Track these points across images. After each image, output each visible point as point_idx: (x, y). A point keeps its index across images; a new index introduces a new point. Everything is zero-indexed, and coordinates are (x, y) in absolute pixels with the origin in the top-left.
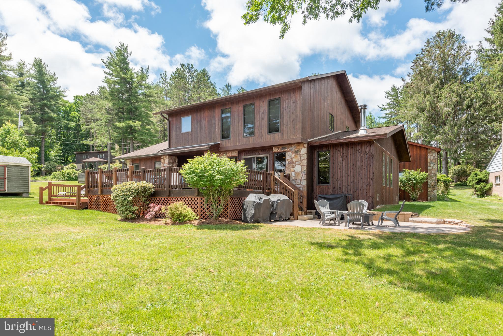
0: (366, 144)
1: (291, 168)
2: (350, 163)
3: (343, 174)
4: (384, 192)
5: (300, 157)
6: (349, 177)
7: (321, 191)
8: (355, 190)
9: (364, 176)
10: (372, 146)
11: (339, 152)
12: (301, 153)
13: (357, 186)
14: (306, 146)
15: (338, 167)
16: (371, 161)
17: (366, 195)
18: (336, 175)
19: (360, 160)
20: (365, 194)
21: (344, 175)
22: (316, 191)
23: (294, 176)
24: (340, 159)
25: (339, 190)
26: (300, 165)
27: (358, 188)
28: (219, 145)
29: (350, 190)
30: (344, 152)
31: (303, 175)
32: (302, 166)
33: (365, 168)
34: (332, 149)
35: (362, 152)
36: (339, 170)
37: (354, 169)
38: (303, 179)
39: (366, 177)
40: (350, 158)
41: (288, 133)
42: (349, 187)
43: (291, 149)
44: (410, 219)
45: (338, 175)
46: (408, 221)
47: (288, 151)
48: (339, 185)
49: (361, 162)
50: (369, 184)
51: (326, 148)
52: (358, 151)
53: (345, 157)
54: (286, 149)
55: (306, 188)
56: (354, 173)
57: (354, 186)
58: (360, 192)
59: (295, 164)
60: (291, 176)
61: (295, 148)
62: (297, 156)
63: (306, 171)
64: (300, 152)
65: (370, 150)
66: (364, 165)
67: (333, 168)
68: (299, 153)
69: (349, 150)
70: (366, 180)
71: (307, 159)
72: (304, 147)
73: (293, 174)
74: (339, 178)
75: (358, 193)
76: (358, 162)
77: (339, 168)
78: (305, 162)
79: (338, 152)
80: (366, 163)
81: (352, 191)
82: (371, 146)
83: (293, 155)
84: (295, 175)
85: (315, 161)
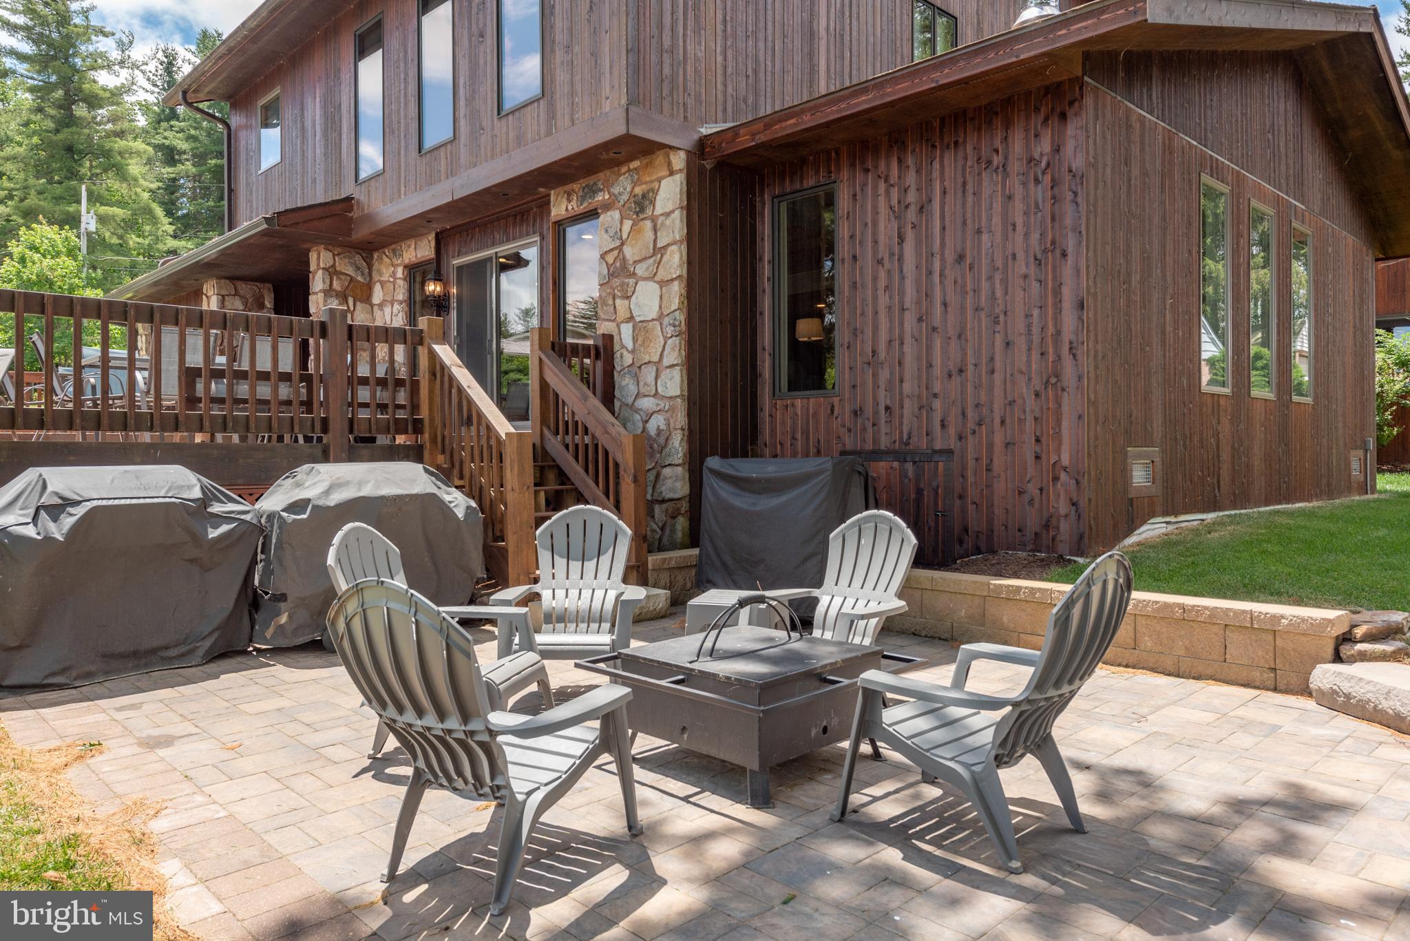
0: (1037, 110)
1: (618, 302)
2: (943, 245)
3: (902, 324)
4: (1226, 428)
5: (655, 230)
6: (938, 343)
7: (794, 431)
8: (971, 425)
9: (1020, 326)
10: (1070, 113)
11: (882, 186)
12: (658, 211)
13: (983, 398)
14: (679, 160)
15: (875, 279)
16: (1068, 222)
17: (1038, 457)
18: (869, 331)
19: (997, 220)
20: (1028, 450)
21: (908, 327)
22: (773, 431)
23: (630, 347)
24: (886, 228)
25: (884, 428)
26: (651, 278)
27: (985, 411)
28: (351, 209)
29: (943, 426)
30: (911, 178)
31: (666, 339)
32: (663, 284)
33: (1032, 270)
34: (845, 174)
35: (1016, 167)
36: (883, 300)
37: (964, 286)
38: (666, 362)
39: (1036, 330)
40: (943, 218)
41: (572, 93)
42: (937, 404)
43: (616, 190)
44: (1325, 675)
45: (876, 329)
46: (1306, 691)
47: (607, 207)
48: (882, 393)
49: (1005, 237)
50: (1053, 380)
51: (817, 172)
52: (989, 162)
53: (911, 215)
54: (599, 197)
55: (681, 419)
56: (963, 308)
57: (963, 400)
58: (998, 439)
59: (634, 274)
60: (617, 347)
61: (635, 184)
62: (640, 231)
63: (681, 317)
64: (653, 202)
65: (1057, 150)
66: (1021, 255)
67: (854, 285)
68: (649, 212)
69: (936, 165)
70: (1035, 356)
71: (689, 238)
72: (672, 173)
73: (626, 334)
74: (882, 354)
75: (990, 446)
76: (985, 237)
77: (882, 283)
78: (675, 260)
79: (875, 187)
80: (1035, 237)
81: (952, 431)
82: (1063, 116)
83: (628, 224)
84: (635, 340)
85: (767, 257)
